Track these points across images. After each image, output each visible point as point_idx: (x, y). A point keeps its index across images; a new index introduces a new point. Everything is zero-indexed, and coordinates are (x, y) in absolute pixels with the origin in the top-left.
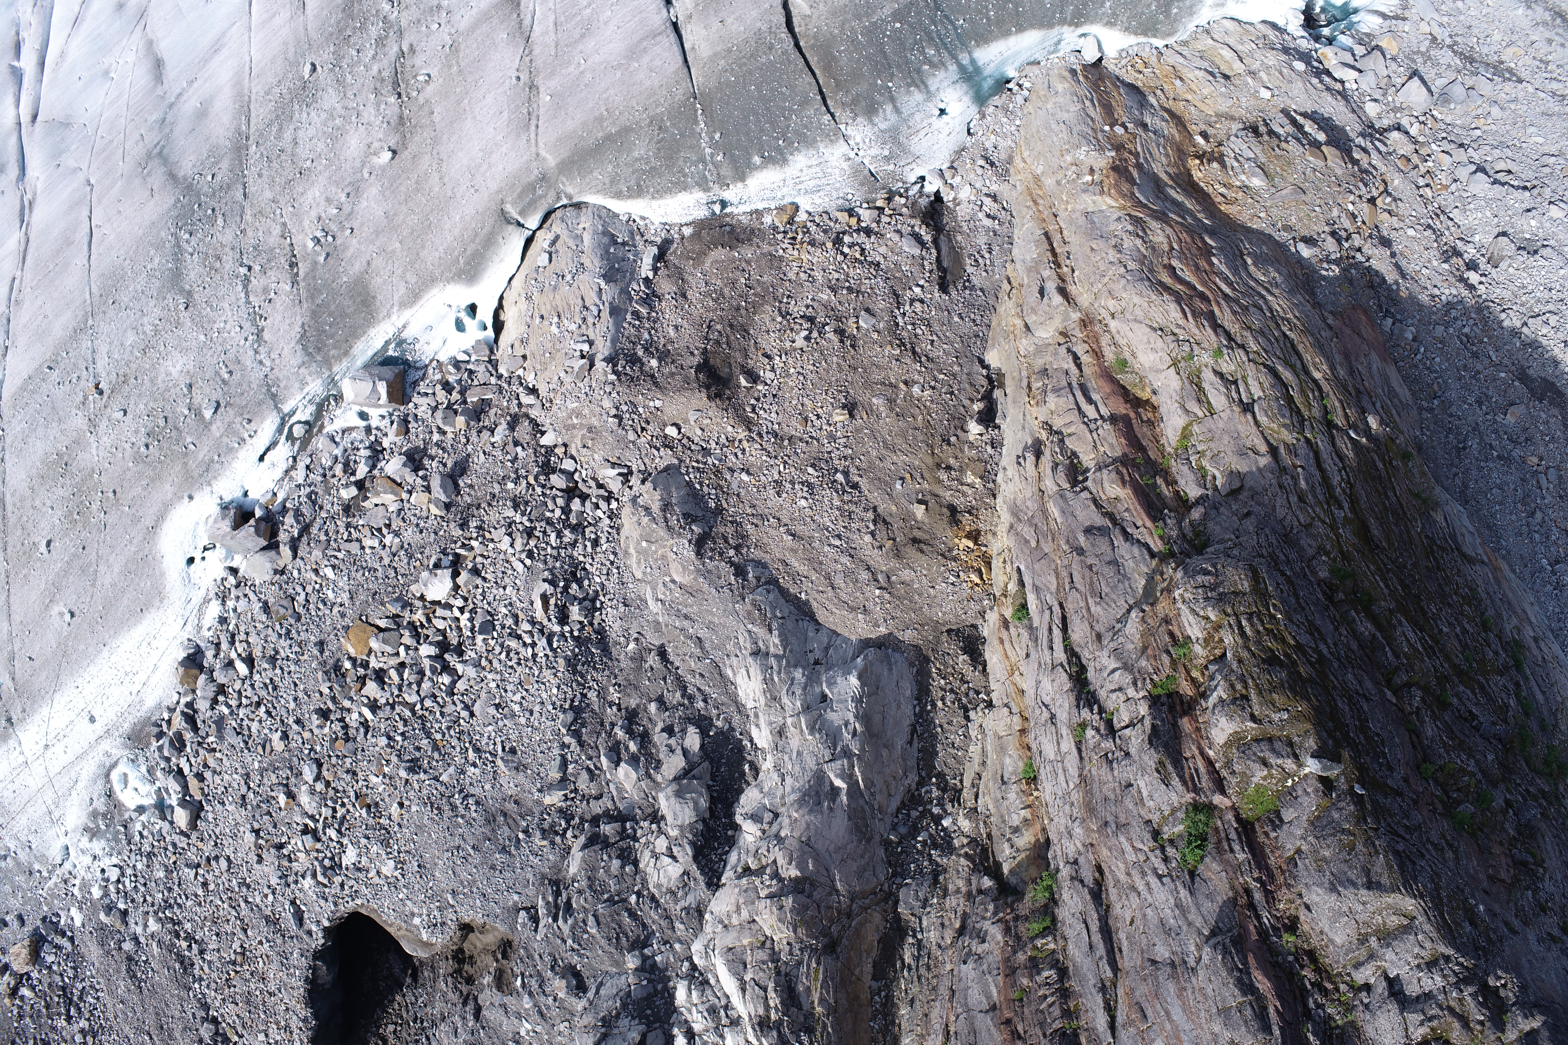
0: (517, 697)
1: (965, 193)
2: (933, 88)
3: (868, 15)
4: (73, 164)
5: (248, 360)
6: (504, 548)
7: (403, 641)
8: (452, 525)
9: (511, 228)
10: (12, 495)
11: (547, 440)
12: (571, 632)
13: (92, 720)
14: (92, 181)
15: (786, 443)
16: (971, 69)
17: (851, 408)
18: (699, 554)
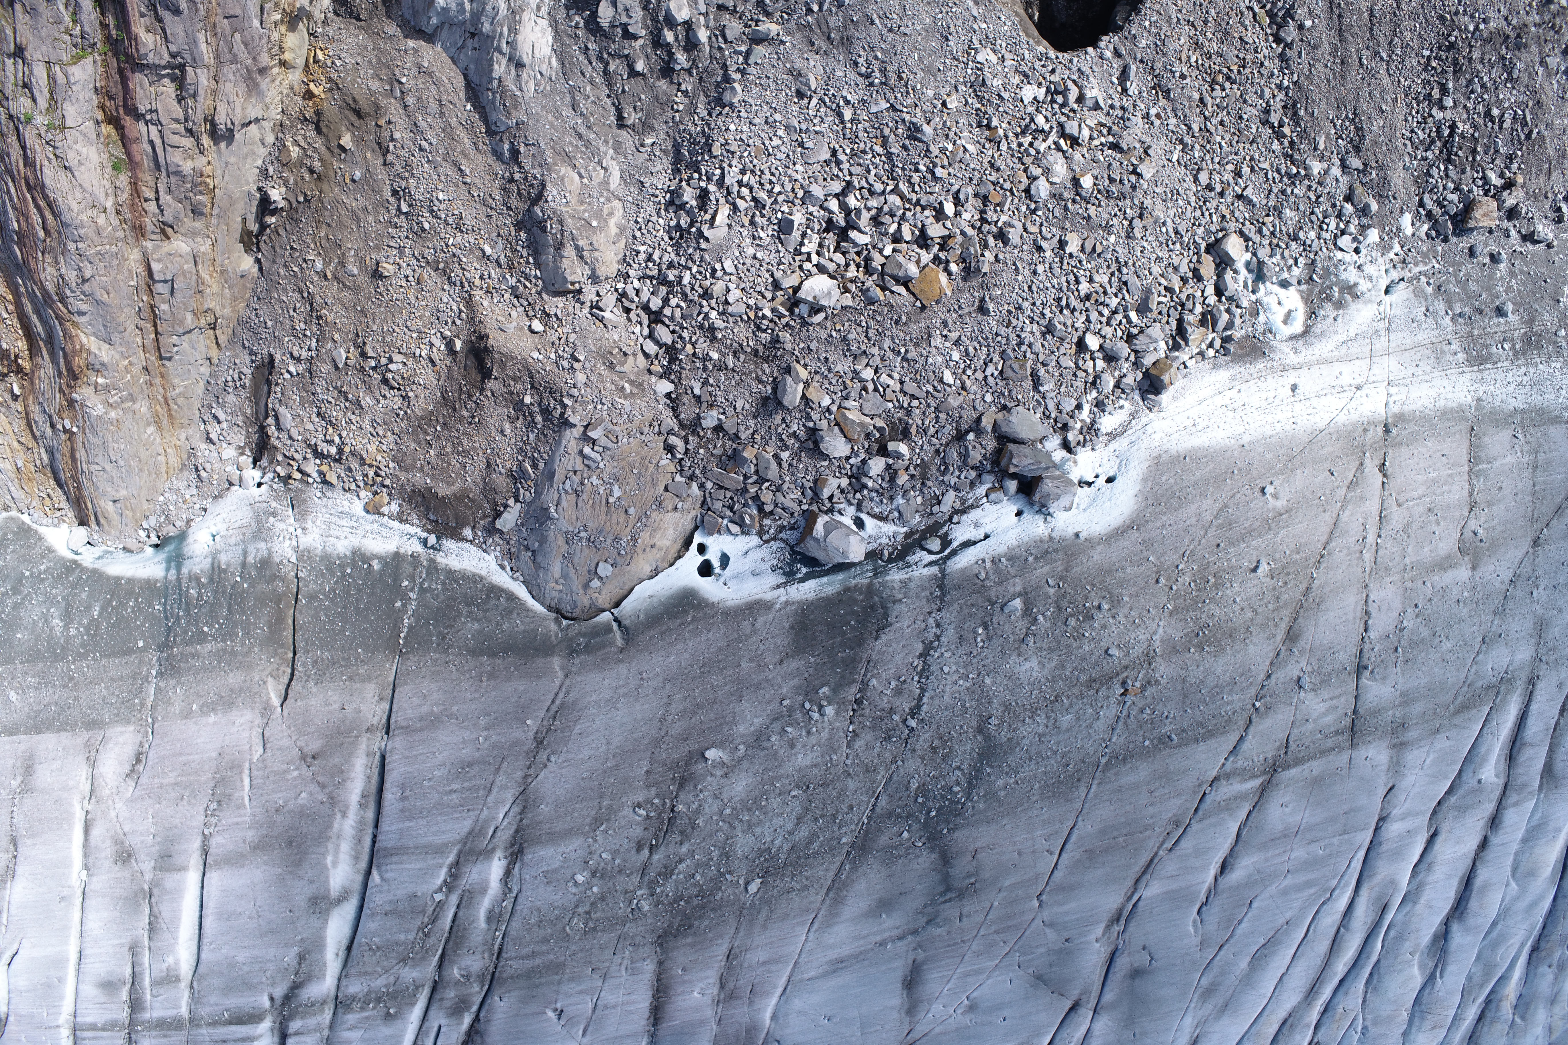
0: (776, 142)
1: (229, 453)
2: (209, 560)
3: (224, 651)
4: (1051, 934)
5: (950, 635)
6: (738, 292)
7: (883, 260)
8: (788, 346)
9: (627, 622)
10: (1274, 636)
11: (665, 387)
12: (700, 179)
13: (1294, 388)
14: (1036, 903)
15: (441, 266)
16: (173, 564)
17: (377, 275)
18: (543, 185)
